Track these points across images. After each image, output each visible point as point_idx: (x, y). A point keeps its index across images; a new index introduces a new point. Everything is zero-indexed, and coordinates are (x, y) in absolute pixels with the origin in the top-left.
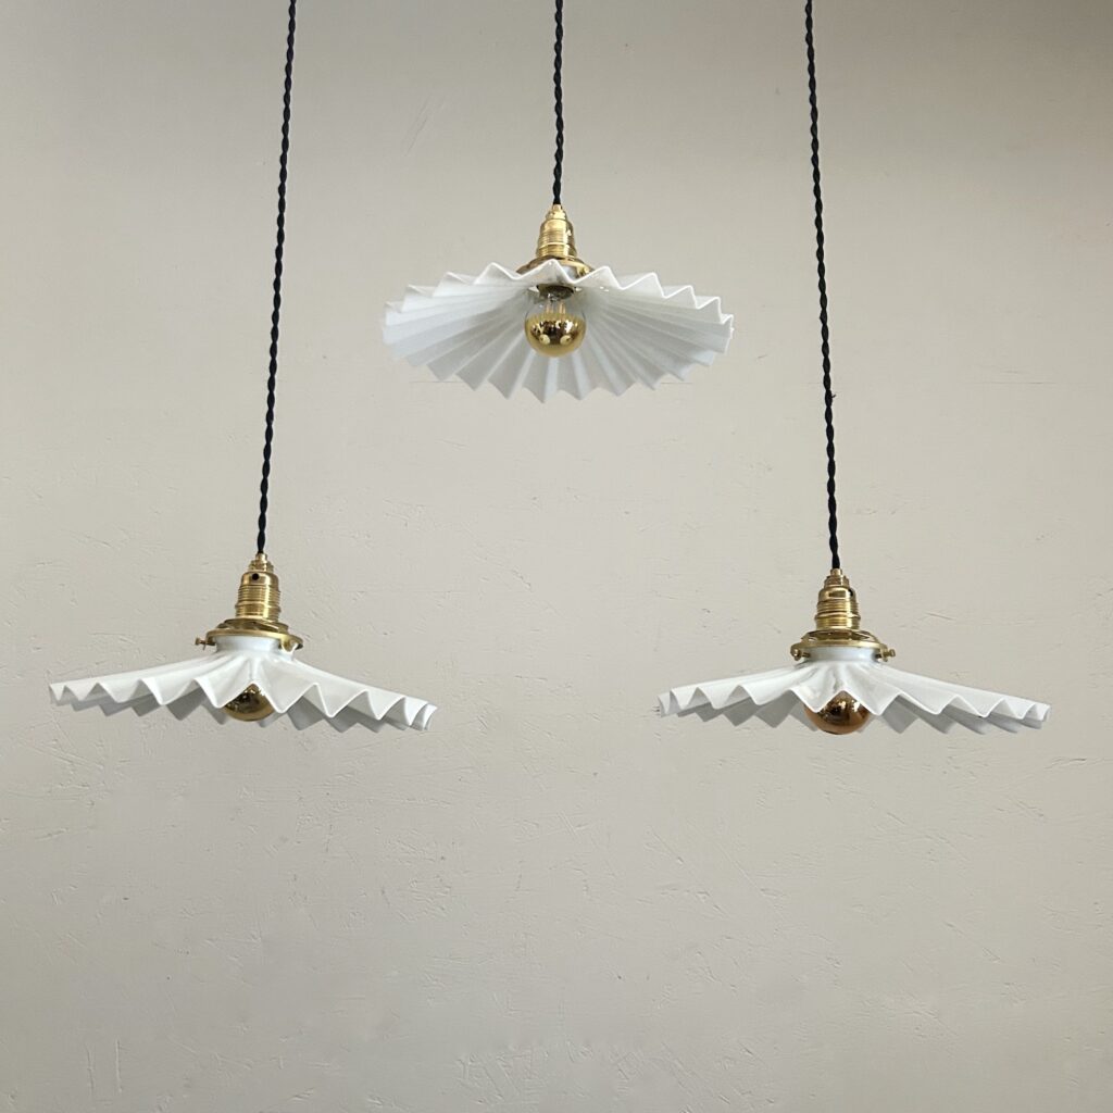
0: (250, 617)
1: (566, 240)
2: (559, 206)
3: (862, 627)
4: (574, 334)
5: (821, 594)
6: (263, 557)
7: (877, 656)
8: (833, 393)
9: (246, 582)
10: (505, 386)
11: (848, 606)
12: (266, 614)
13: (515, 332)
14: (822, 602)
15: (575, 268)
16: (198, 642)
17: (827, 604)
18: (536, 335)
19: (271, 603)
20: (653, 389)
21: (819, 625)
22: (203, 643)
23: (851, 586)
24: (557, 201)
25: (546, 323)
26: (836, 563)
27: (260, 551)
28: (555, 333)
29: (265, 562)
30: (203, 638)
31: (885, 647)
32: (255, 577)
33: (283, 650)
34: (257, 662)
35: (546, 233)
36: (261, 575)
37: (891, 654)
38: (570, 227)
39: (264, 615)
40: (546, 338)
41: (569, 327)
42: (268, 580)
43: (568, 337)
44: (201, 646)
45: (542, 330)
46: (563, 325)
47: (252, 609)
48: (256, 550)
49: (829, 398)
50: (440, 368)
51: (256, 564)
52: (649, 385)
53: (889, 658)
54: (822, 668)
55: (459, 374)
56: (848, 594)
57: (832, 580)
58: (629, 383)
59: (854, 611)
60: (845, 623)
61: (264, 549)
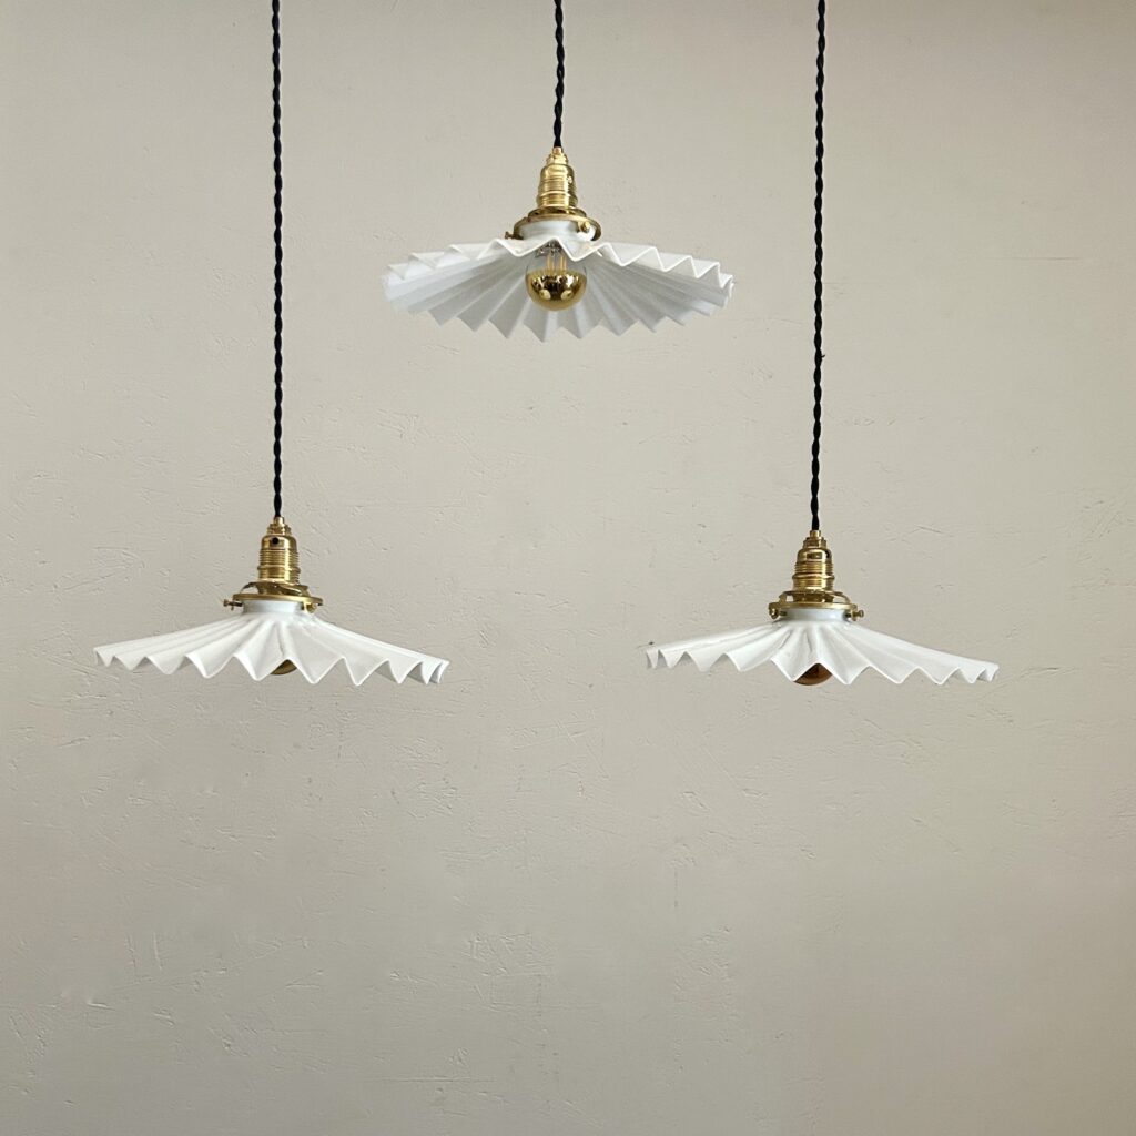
0: (273, 580)
1: (566, 188)
2: (560, 149)
3: (836, 587)
4: (575, 288)
5: (800, 554)
6: (281, 520)
7: (847, 615)
8: (823, 353)
9: (267, 546)
10: (506, 327)
11: (824, 568)
12: (287, 576)
14: (799, 563)
15: (576, 223)
16: (226, 604)
17: (805, 565)
18: (536, 289)
19: (291, 565)
21: (797, 584)
22: (231, 604)
23: (828, 548)
24: (557, 143)
25: (547, 278)
26: (815, 525)
27: (278, 515)
28: (556, 289)
29: (283, 525)
30: (230, 600)
31: (855, 607)
32: (275, 541)
33: (306, 611)
34: (284, 625)
35: (547, 181)
36: (280, 538)
37: (860, 614)
38: (571, 173)
39: (285, 579)
40: (546, 293)
41: (570, 281)
42: (287, 544)
43: (569, 292)
44: (229, 607)
45: (542, 285)
46: (564, 280)
47: (274, 572)
48: (274, 513)
49: (819, 358)
51: (274, 528)
53: (858, 618)
54: (798, 627)
55: (461, 317)
56: (824, 555)
57: (811, 541)
58: (629, 322)
59: (829, 573)
60: (820, 584)
61: (281, 512)
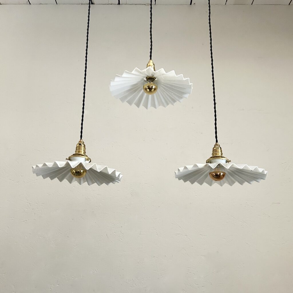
3: (223, 155)
4: (155, 89)
5: (213, 148)
6: (82, 140)
7: (227, 162)
8: (216, 103)
9: (78, 145)
10: (138, 105)
11: (220, 151)
13: (141, 90)
14: (213, 150)
16: (66, 159)
17: (215, 151)
18: (146, 89)
19: (84, 150)
20: (173, 105)
21: (213, 155)
22: (68, 159)
23: (220, 146)
24: (151, 59)
25: (148, 86)
26: (217, 141)
27: (81, 139)
28: (150, 89)
30: (68, 158)
31: (228, 160)
32: (80, 144)
33: (87, 161)
35: (148, 66)
38: (154, 65)
39: (82, 153)
40: (148, 90)
42: (83, 145)
43: (153, 90)
45: (147, 88)
46: (152, 87)
47: (79, 152)
48: (80, 138)
49: (215, 104)
50: (122, 99)
51: (80, 142)
52: (173, 104)
53: (229, 162)
55: (127, 102)
56: (220, 148)
57: (216, 145)
58: (168, 104)
60: (219, 154)
61: (82, 138)
